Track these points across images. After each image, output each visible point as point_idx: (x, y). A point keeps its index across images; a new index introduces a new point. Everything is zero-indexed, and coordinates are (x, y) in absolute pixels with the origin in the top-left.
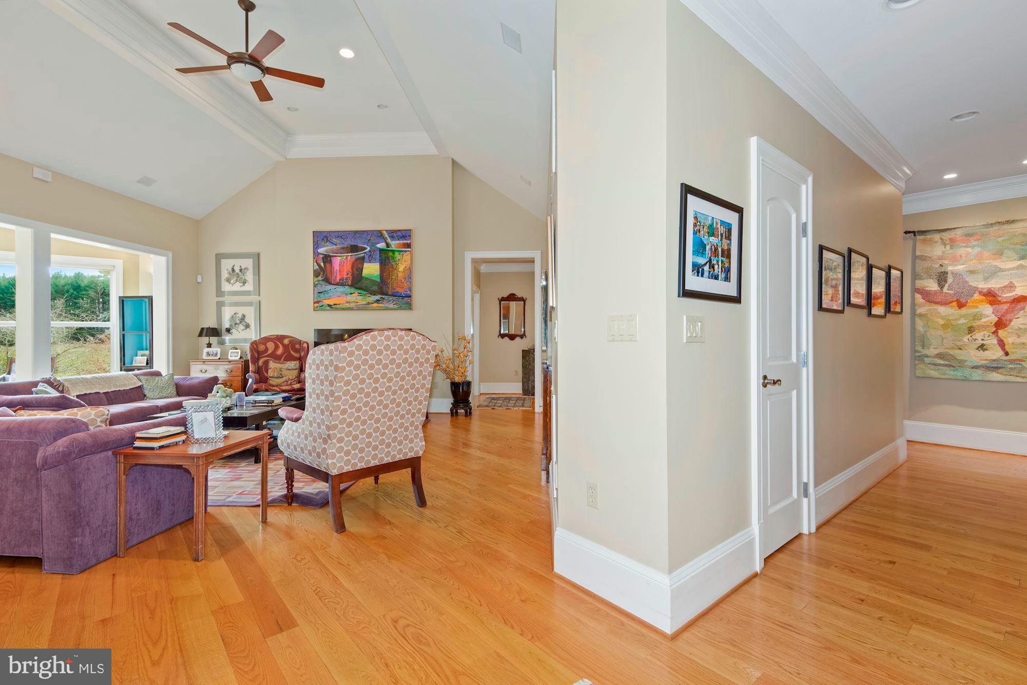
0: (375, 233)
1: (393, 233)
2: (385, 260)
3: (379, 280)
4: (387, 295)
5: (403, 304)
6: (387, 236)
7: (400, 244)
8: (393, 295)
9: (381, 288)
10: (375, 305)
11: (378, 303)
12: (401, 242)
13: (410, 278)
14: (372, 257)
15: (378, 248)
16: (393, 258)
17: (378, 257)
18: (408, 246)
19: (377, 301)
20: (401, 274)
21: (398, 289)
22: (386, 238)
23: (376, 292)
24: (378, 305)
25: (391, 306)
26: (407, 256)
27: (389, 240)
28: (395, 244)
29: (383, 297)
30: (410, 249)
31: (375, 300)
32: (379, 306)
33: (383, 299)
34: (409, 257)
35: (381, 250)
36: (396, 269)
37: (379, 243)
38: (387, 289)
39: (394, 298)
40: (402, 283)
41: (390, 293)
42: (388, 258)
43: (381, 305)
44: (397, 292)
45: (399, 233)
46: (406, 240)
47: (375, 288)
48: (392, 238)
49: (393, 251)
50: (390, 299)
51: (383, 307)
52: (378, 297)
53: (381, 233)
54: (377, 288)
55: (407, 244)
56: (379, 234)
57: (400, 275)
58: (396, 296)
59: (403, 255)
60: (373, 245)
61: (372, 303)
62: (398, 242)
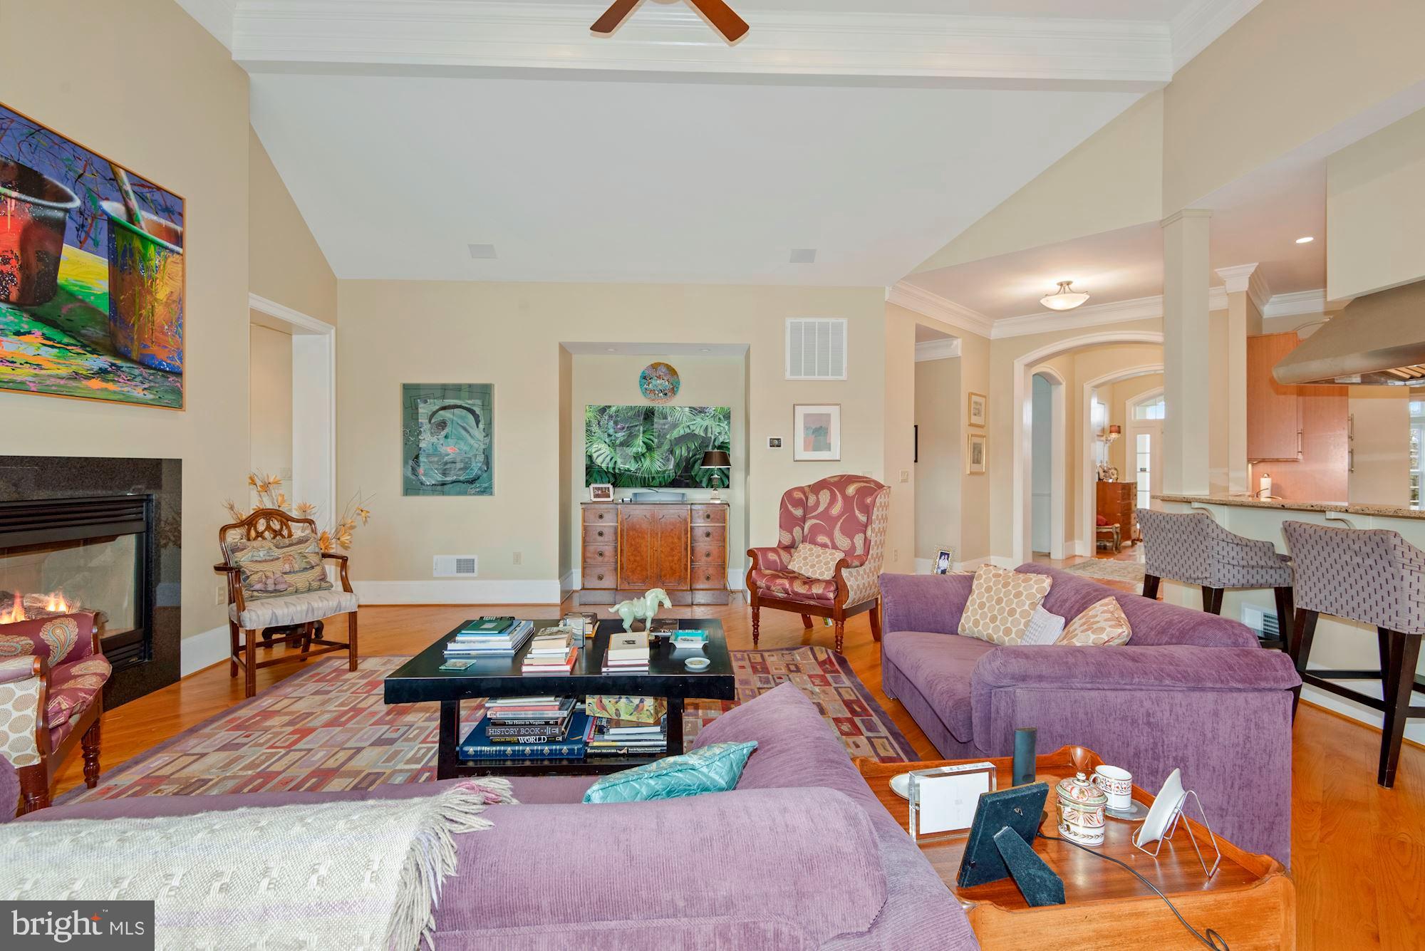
0: (97, 163)
1: (143, 186)
2: (124, 255)
3: (104, 307)
4: (125, 357)
5: (166, 391)
6: (128, 187)
7: (160, 225)
8: (141, 363)
9: (112, 335)
10: (96, 384)
11: (105, 380)
12: (164, 222)
13: (181, 325)
14: (88, 234)
15: (104, 212)
16: (144, 258)
17: (103, 237)
18: (178, 239)
19: (102, 373)
20: (161, 307)
21: (154, 349)
22: (127, 192)
23: (97, 344)
24: (104, 385)
25: (138, 393)
26: (172, 265)
27: (134, 203)
28: (148, 221)
29: (119, 362)
30: (180, 250)
31: (96, 368)
32: (106, 389)
33: (119, 368)
34: (179, 267)
35: (112, 223)
36: (150, 293)
37: (107, 199)
38: (129, 344)
39: (146, 372)
40: (163, 333)
41: (134, 355)
42: (132, 255)
43: (110, 386)
44: (153, 357)
45: (157, 196)
46: (172, 221)
47: (95, 332)
48: (142, 198)
49: (143, 238)
50: (136, 372)
51: (115, 392)
52: (103, 361)
53: (115, 173)
54: (101, 334)
55: (176, 232)
56: (110, 172)
57: (159, 310)
58: (149, 367)
59: (166, 258)
60: (91, 197)
61: (87, 378)
62: (155, 218)
